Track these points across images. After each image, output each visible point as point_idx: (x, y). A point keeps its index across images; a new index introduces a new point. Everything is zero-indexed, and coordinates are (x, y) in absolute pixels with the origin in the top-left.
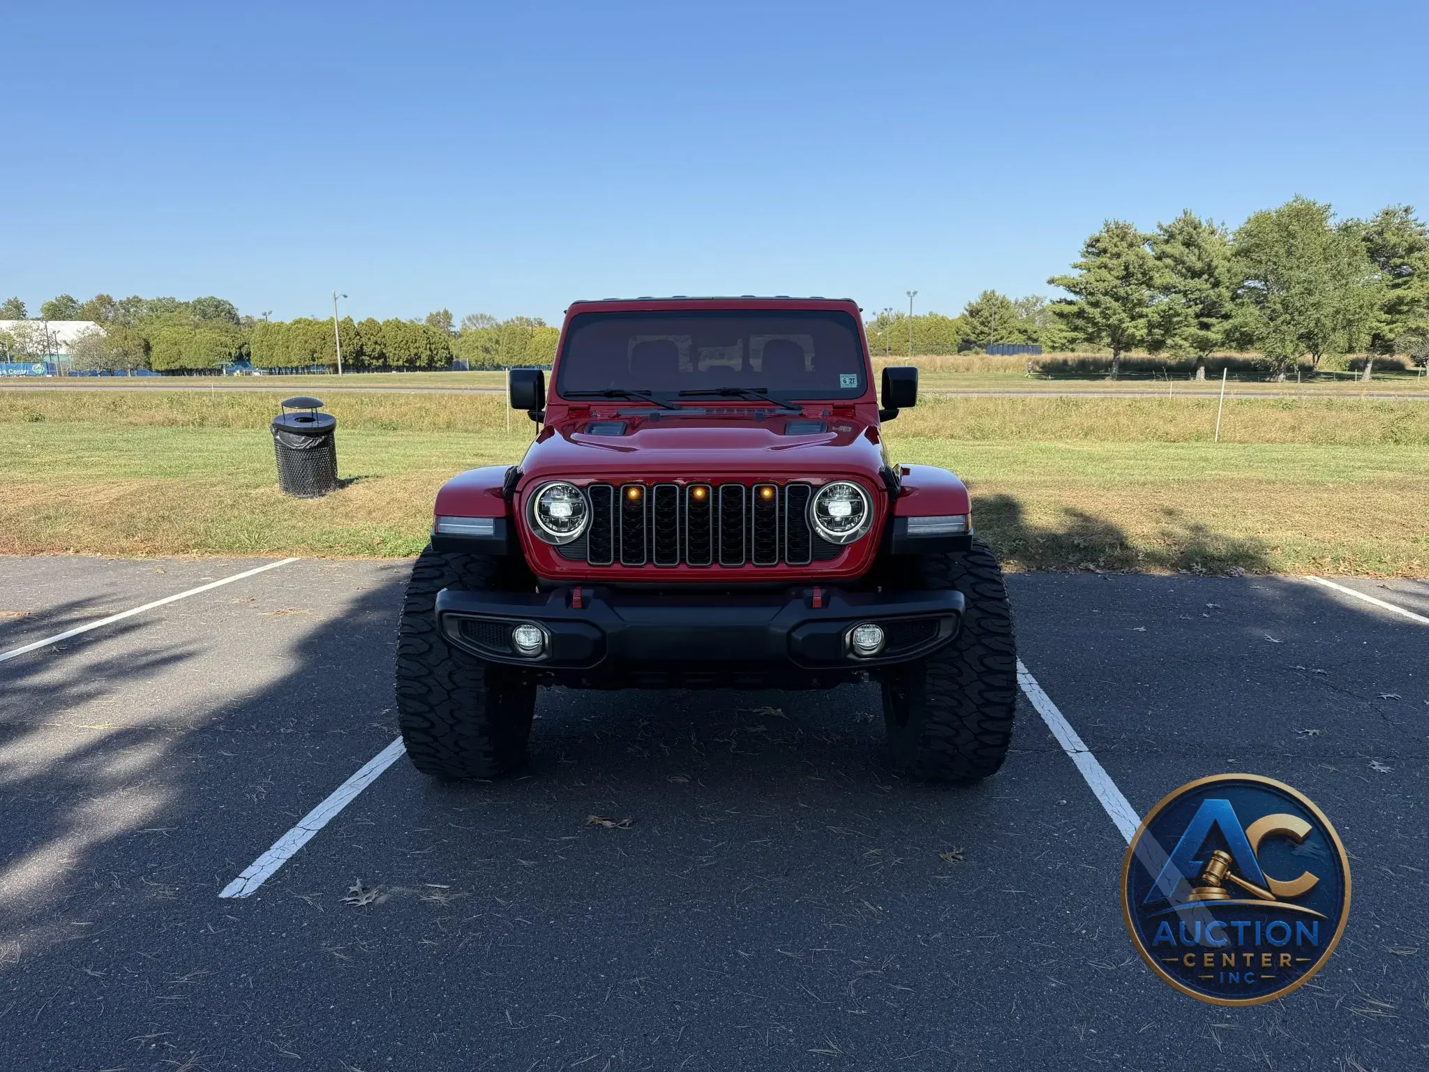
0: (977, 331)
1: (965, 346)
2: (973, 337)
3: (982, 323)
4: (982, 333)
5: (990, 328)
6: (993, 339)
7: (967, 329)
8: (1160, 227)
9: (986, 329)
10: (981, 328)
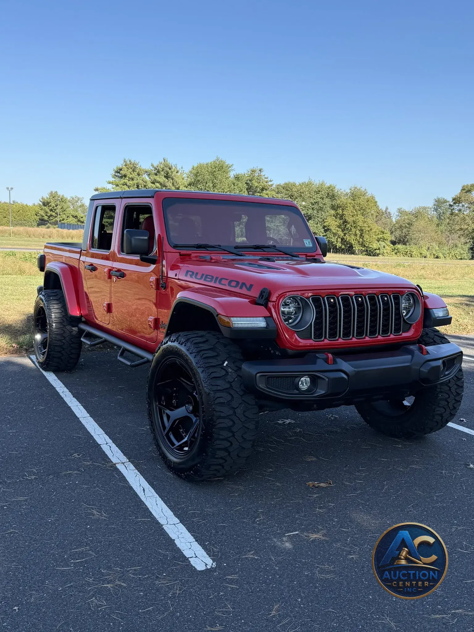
0: (49, 215)
1: (42, 222)
2: (46, 218)
3: (51, 210)
4: (51, 215)
5: (57, 214)
6: (58, 220)
7: (42, 213)
8: (152, 165)
9: (53, 214)
10: (50, 213)
